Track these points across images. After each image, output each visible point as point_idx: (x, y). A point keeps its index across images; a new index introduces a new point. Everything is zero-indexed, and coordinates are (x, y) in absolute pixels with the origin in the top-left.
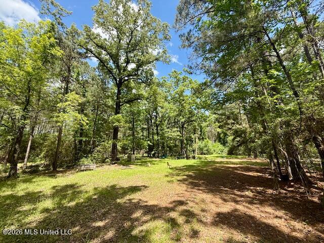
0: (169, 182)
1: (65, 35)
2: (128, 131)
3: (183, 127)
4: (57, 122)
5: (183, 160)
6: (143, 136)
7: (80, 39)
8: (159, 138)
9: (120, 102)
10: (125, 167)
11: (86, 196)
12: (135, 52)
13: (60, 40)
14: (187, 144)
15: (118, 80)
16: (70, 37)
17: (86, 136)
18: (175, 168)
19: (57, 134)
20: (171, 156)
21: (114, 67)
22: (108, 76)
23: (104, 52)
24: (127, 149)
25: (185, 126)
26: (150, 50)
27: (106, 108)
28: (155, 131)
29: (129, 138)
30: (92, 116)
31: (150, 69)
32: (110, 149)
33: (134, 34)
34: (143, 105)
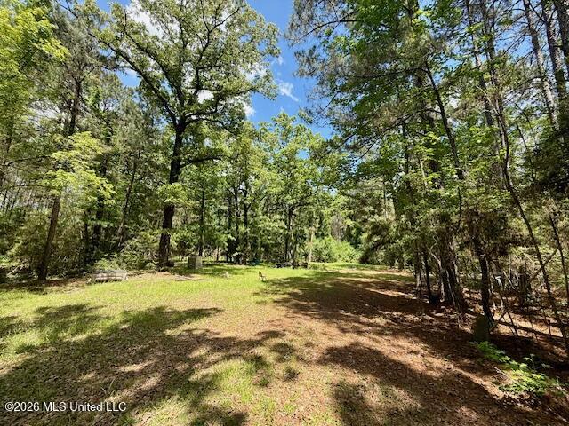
0: (259, 303)
1: (72, 17)
2: (193, 216)
3: (291, 213)
4: (49, 188)
5: (286, 269)
6: (219, 225)
7: (103, 28)
8: (248, 229)
9: (179, 160)
10: (182, 277)
11: (108, 324)
12: (213, 71)
13: (62, 26)
14: (296, 243)
15: (178, 118)
16: (82, 22)
17: (110, 219)
18: (272, 281)
19: (47, 211)
20: (267, 262)
21: (170, 93)
22: (158, 109)
23: (152, 62)
24: (189, 246)
25: (295, 212)
26: (242, 71)
27: (151, 169)
28: (242, 218)
29: (193, 228)
30: (122, 183)
31: (240, 106)
32: (156, 245)
33: (213, 36)
34: (223, 170)
